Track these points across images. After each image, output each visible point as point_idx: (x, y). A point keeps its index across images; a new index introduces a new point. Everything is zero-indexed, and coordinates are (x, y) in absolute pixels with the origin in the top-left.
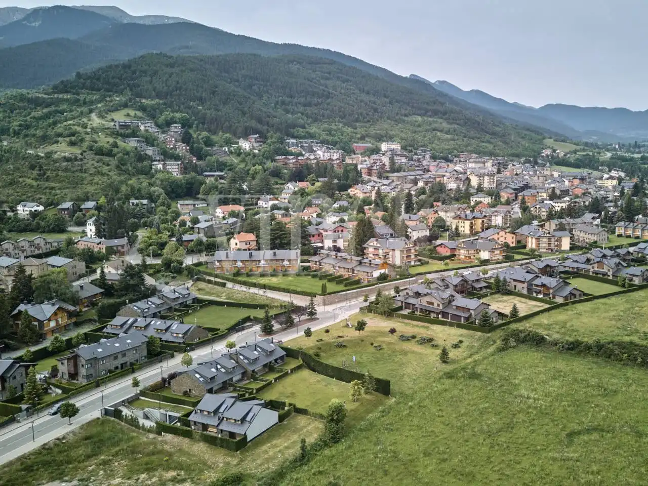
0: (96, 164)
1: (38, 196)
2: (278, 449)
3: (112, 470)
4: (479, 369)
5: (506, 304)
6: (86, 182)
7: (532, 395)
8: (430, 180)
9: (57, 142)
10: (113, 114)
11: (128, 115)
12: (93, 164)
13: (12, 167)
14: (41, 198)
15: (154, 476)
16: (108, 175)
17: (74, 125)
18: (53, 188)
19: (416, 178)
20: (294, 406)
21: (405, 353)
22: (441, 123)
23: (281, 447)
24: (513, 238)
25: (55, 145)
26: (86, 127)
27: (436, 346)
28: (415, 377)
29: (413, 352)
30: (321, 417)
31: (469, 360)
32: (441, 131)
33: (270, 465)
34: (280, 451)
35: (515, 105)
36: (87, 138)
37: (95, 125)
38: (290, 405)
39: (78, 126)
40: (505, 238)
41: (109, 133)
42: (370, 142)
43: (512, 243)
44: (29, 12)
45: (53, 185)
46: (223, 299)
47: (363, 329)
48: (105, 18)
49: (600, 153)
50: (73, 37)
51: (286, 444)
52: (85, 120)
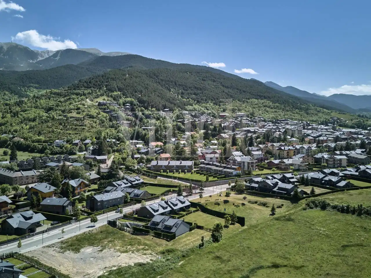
0: (90, 122)
1: (63, 138)
2: (191, 241)
3: (115, 244)
4: (292, 217)
5: (308, 190)
6: (85, 131)
7: (322, 229)
8: (263, 132)
9: (71, 112)
10: (97, 99)
11: (104, 99)
12: (89, 123)
13: (51, 124)
14: (64, 138)
15: (134, 247)
16: (96, 128)
17: (79, 104)
18: (70, 134)
19: (255, 131)
20: (197, 224)
21: (251, 209)
22: (269, 103)
23: (192, 240)
24: (312, 159)
25: (71, 114)
26: (85, 105)
27: (268, 207)
28: (257, 219)
29: (256, 209)
30: (210, 230)
31: (287, 213)
32: (269, 107)
33: (187, 247)
34: (191, 242)
35: (314, 95)
36: (86, 110)
37: (89, 104)
38: (195, 224)
39: (81, 105)
40: (308, 160)
41: (96, 108)
42: (228, 113)
43: (312, 162)
44: (55, 53)
45: (71, 132)
46: (156, 183)
47: (229, 196)
48: (91, 54)
49: (368, 120)
50: (75, 63)
51: (194, 240)
52: (84, 102)
